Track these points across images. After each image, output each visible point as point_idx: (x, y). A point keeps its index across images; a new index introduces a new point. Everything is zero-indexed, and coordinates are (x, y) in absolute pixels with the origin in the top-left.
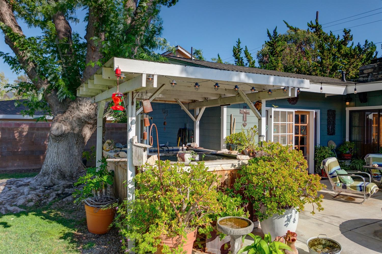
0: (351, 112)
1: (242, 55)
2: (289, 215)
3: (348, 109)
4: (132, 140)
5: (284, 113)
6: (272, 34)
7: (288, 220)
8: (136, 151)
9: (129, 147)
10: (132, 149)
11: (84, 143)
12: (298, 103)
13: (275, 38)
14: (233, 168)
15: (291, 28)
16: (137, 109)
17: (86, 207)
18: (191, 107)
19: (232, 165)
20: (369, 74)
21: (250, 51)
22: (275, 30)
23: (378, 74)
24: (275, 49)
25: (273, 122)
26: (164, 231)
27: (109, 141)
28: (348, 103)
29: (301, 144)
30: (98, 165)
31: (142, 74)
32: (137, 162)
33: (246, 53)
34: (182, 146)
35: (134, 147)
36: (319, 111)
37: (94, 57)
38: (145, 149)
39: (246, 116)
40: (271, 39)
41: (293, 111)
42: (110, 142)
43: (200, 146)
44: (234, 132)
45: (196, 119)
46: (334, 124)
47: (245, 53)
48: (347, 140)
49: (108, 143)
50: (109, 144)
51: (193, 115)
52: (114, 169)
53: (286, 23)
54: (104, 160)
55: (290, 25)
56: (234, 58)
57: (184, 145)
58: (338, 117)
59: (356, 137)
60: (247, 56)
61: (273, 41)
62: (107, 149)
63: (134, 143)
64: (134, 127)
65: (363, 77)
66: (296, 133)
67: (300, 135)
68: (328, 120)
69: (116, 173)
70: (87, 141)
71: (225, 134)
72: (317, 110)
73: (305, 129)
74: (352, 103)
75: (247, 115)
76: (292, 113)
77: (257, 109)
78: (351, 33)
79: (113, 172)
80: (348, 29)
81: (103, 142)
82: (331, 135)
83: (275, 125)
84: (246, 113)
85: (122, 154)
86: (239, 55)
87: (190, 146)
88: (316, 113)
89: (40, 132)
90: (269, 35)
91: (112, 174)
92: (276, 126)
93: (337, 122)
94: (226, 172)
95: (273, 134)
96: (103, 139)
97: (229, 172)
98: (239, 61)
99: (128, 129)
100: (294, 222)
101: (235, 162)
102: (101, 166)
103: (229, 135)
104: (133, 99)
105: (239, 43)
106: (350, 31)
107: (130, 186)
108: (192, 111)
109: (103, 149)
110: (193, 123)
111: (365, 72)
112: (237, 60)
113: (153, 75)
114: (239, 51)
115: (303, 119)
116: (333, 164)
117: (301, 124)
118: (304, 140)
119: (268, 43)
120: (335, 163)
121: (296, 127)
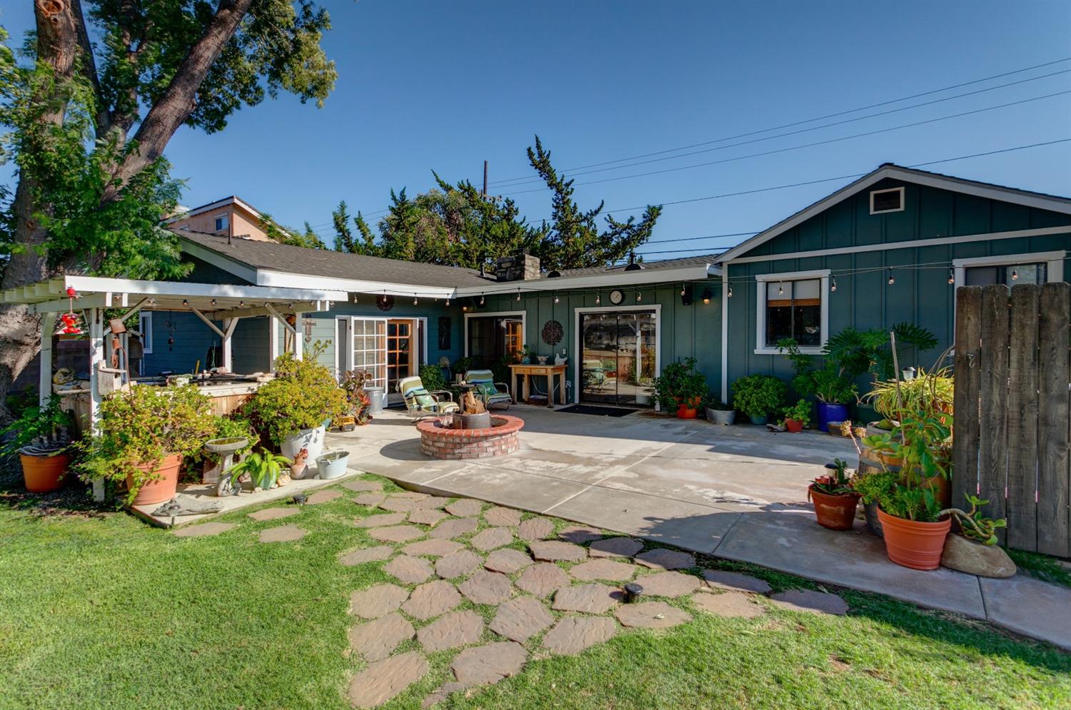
0: (469, 319)
1: (351, 226)
2: (309, 435)
3: (467, 316)
4: (97, 366)
5: (370, 324)
6: (398, 197)
7: (308, 440)
8: (103, 377)
9: (93, 374)
10: (96, 375)
11: (12, 377)
12: (393, 309)
13: (403, 204)
14: (250, 392)
15: (442, 185)
16: (104, 329)
17: (23, 459)
18: (218, 317)
19: (249, 389)
20: (507, 268)
21: (365, 219)
22: (403, 192)
23: (516, 270)
24: (402, 221)
25: (353, 336)
26: (137, 457)
27: (63, 370)
28: (465, 308)
29: (400, 363)
30: (44, 404)
31: (105, 293)
32: (105, 390)
33: (359, 222)
34: (202, 373)
35: (100, 373)
36: (425, 320)
37: (32, 238)
38: (117, 375)
39: (310, 328)
40: (396, 204)
41: (385, 319)
42: (67, 371)
43: (234, 370)
45: (225, 334)
46: (449, 334)
47: (357, 223)
48: (466, 355)
49: (62, 372)
50: (65, 374)
51: (222, 330)
52: (72, 408)
53: (435, 175)
54: (54, 396)
55: (441, 179)
56: (335, 231)
57: (205, 371)
58: (454, 327)
59: (476, 351)
60: (359, 227)
61: (399, 209)
62: (61, 381)
63: (101, 368)
64: (100, 350)
65: (502, 272)
66: (390, 348)
67: (398, 351)
68: (439, 329)
69: (76, 412)
70: (17, 375)
71: (276, 354)
72: (422, 318)
73: (406, 344)
74: (471, 309)
75: (312, 327)
76: (384, 322)
77: (290, 323)
78: (515, 206)
79: (71, 411)
80: (510, 199)
81: (54, 373)
82: (444, 349)
83: (356, 339)
84: (310, 324)
85: (84, 384)
86: (344, 226)
87: (215, 372)
88: (421, 322)
90: (394, 198)
91: (72, 415)
92: (358, 342)
93: (454, 333)
94: (240, 397)
95: (353, 351)
96: (53, 367)
97: (245, 397)
98: (344, 235)
99: (91, 352)
100: (315, 442)
101: (254, 386)
102: (50, 404)
103: (283, 354)
104: (98, 316)
105: (344, 206)
106: (513, 202)
107: (95, 420)
108: (220, 324)
109: (53, 382)
110: (221, 339)
111: (503, 265)
112: (341, 234)
113: (121, 294)
114: (343, 220)
115: (404, 330)
116: (411, 384)
117: (398, 337)
118: (404, 358)
119: (393, 209)
120: (414, 383)
121: (390, 341)
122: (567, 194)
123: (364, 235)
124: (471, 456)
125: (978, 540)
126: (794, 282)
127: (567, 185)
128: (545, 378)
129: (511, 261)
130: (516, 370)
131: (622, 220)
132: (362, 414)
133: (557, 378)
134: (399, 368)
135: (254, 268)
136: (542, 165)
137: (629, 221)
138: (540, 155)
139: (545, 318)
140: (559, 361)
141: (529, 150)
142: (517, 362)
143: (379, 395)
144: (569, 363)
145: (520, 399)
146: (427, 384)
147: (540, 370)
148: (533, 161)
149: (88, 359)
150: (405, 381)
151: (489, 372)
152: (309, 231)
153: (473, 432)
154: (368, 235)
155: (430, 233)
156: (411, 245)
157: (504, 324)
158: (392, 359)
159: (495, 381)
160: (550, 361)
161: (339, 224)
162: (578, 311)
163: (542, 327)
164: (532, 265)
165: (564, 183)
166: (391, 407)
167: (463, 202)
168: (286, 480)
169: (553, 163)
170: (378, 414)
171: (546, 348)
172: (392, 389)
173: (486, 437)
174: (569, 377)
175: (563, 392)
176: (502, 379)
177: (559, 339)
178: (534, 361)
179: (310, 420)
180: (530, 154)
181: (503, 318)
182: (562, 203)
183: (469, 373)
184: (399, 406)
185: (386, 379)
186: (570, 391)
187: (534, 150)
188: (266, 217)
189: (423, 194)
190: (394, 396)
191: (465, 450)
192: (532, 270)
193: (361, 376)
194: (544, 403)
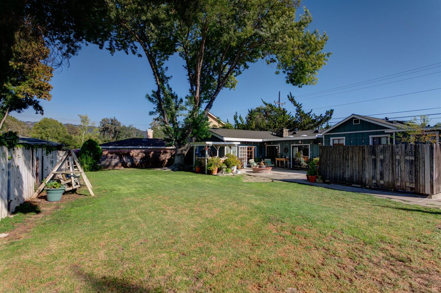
1: (238, 119)
2: (234, 167)
3: (266, 146)
5: (243, 148)
6: (250, 111)
12: (249, 144)
15: (264, 103)
17: (196, 168)
21: (242, 117)
22: (252, 108)
23: (281, 133)
24: (252, 117)
25: (240, 150)
28: (266, 144)
32: (208, 158)
33: (240, 118)
36: (256, 147)
38: (209, 155)
41: (247, 147)
43: (219, 156)
44: (228, 153)
45: (218, 149)
46: (262, 150)
48: (266, 155)
55: (264, 101)
58: (263, 148)
59: (268, 154)
61: (251, 114)
65: (277, 133)
67: (250, 154)
68: (259, 149)
70: (185, 155)
71: (225, 154)
73: (251, 152)
74: (268, 144)
80: (284, 108)
82: (260, 154)
88: (255, 147)
89: (158, 154)
90: (249, 111)
92: (241, 152)
95: (240, 154)
97: (224, 160)
105: (237, 113)
107: (206, 162)
108: (217, 147)
109: (196, 157)
110: (217, 151)
111: (278, 131)
112: (236, 121)
115: (251, 149)
116: (252, 161)
117: (249, 151)
118: (251, 156)
119: (249, 114)
120: (253, 161)
121: (248, 152)
122: (300, 108)
123: (241, 121)
124: (261, 173)
125: (318, 178)
126: (339, 139)
127: (300, 105)
128: (283, 161)
129: (280, 130)
130: (277, 159)
131: (318, 115)
132: (242, 167)
133: (286, 162)
134: (250, 157)
135: (223, 137)
136: (292, 100)
137: (321, 115)
138: (291, 97)
139: (284, 147)
140: (287, 157)
141: (288, 96)
142: (278, 157)
143: (245, 164)
144: (290, 158)
145: (278, 166)
146: (255, 161)
147: (282, 159)
148: (289, 99)
149: (205, 153)
150: (250, 160)
151: (270, 159)
152: (228, 121)
153: (262, 168)
154: (243, 121)
155: (260, 120)
156: (254, 124)
157: (277, 148)
158: (248, 156)
159: (271, 161)
160: (285, 157)
161: (235, 118)
162: (292, 145)
163: (284, 149)
164: (286, 131)
165: (299, 104)
166: (248, 167)
167: (270, 109)
168: (231, 173)
169: (295, 99)
170: (245, 168)
171: (285, 154)
172: (248, 163)
173: (264, 169)
174: (290, 161)
175: (288, 165)
176: (273, 161)
177: (287, 152)
178: (282, 157)
179: (234, 165)
180: (288, 97)
181: (277, 146)
182: (299, 110)
183: (265, 159)
184: (249, 166)
185: (247, 160)
186: (290, 165)
187: (290, 96)
188: (218, 118)
189: (258, 107)
190: (249, 164)
191: (260, 171)
192: (286, 133)
193: (241, 159)
194: (283, 167)
